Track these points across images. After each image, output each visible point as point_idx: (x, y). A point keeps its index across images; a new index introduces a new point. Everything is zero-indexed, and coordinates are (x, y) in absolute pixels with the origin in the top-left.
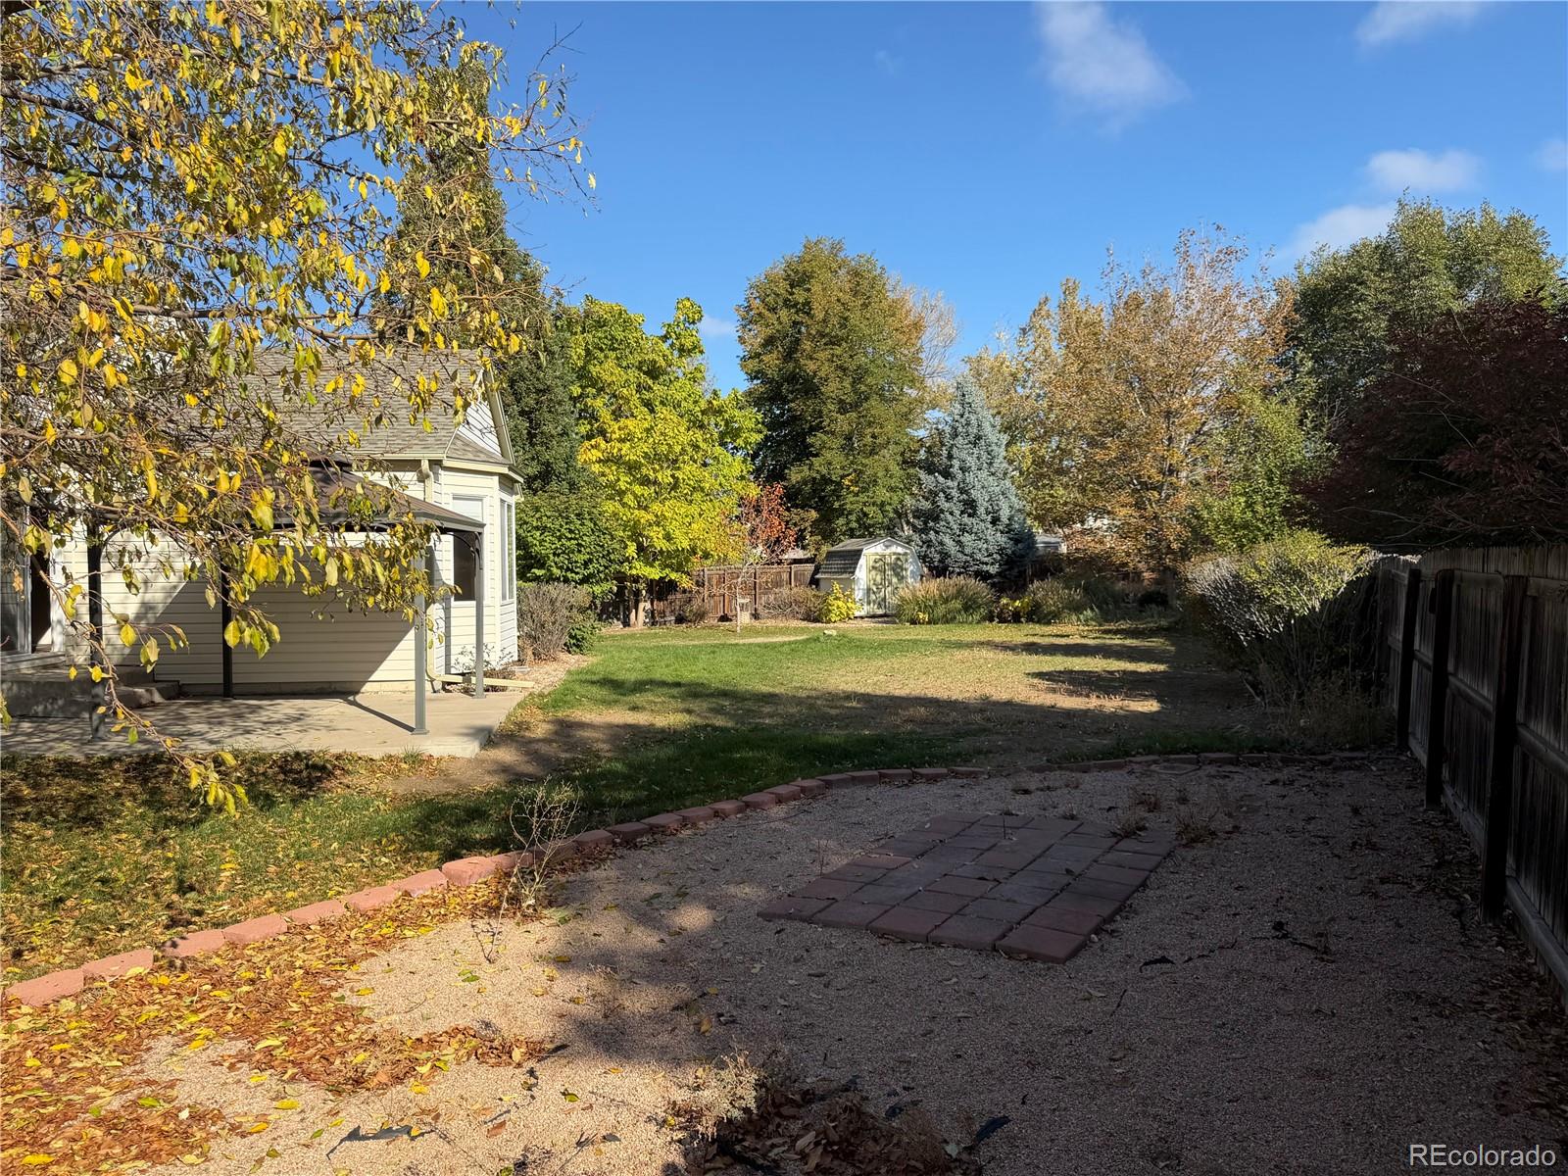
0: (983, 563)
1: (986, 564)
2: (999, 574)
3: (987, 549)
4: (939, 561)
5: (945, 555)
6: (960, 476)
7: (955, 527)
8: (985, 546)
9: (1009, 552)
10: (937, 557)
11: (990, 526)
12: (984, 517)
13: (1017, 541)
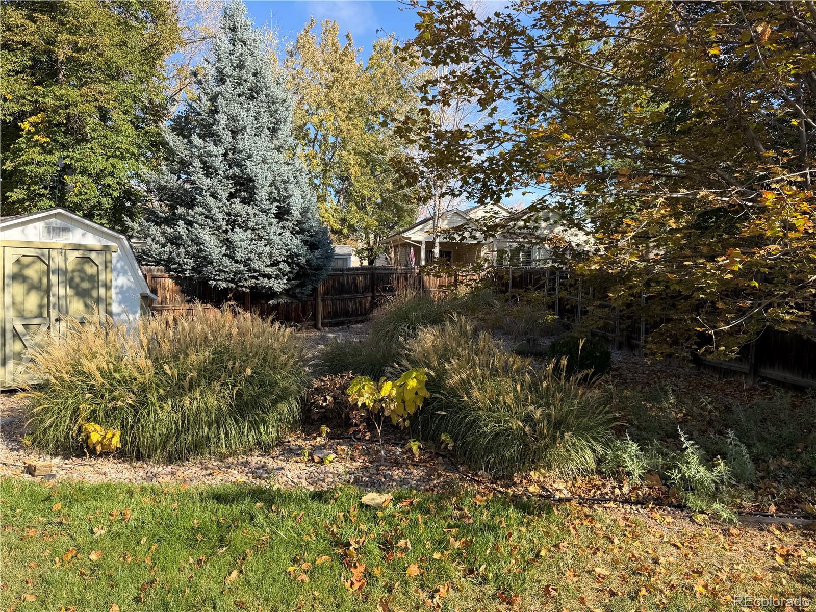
0: (264, 276)
1: (269, 277)
2: (286, 292)
3: (271, 255)
4: (193, 269)
5: (202, 260)
6: (227, 137)
7: (220, 216)
8: (268, 249)
9: (303, 260)
10: (190, 263)
11: (275, 221)
12: (266, 205)
13: (312, 246)
